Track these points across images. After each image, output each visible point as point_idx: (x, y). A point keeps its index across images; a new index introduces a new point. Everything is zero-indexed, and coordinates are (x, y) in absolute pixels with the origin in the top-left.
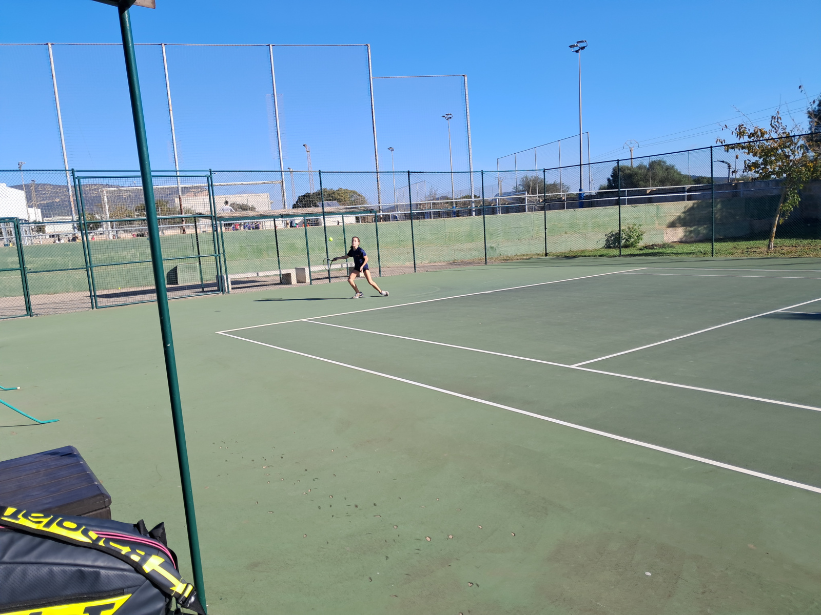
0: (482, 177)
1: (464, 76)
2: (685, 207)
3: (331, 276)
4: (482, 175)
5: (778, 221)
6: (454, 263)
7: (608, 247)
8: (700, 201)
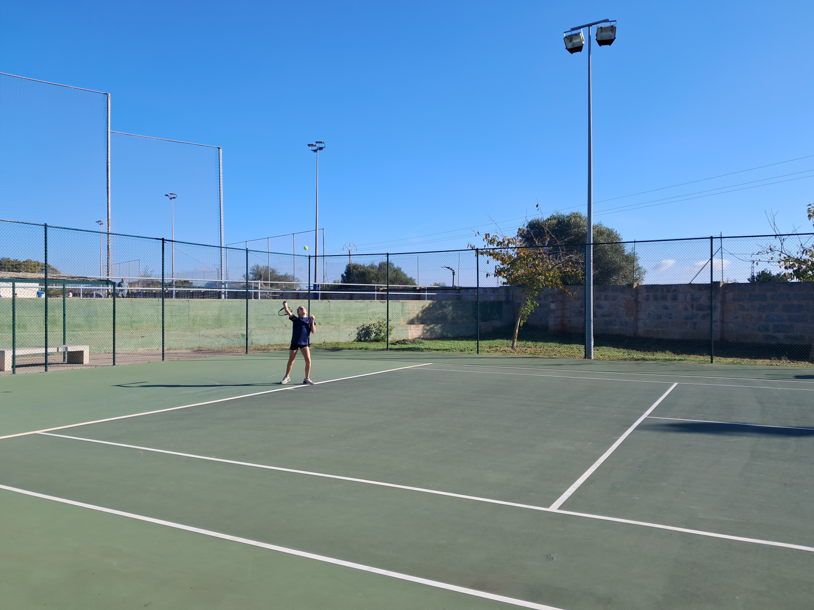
0: (247, 256)
1: (219, 148)
2: (423, 307)
3: (49, 361)
4: (247, 253)
5: (520, 324)
6: (199, 351)
7: (359, 340)
8: (435, 302)
